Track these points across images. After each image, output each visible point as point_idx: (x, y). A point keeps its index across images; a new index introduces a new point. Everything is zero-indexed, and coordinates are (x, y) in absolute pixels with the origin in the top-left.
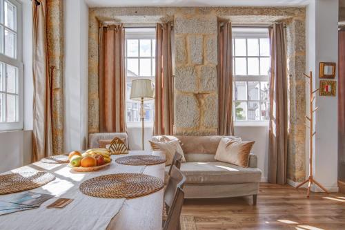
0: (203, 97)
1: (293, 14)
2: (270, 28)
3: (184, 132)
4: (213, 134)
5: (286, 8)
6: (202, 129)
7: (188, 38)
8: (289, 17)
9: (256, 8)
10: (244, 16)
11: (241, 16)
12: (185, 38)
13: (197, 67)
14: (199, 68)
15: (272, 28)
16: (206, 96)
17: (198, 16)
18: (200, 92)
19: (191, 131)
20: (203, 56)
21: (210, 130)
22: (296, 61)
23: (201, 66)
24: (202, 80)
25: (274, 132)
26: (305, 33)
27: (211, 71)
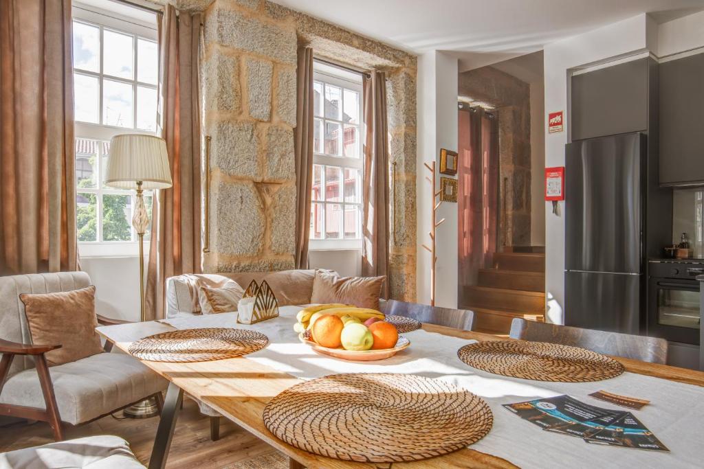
0: (268, 191)
1: (402, 62)
2: (366, 75)
3: (235, 264)
4: (288, 267)
5: (394, 50)
6: (269, 257)
7: (243, 59)
8: (397, 65)
9: (357, 36)
10: (339, 44)
11: (333, 43)
12: (238, 58)
13: (260, 126)
14: (264, 128)
15: (369, 76)
16: (275, 189)
17: (263, 18)
18: (266, 179)
19: (247, 263)
20: (271, 103)
21: (283, 259)
22: (405, 141)
23: (268, 125)
24: (269, 154)
25: (370, 260)
26: (415, 97)
27: (284, 139)
